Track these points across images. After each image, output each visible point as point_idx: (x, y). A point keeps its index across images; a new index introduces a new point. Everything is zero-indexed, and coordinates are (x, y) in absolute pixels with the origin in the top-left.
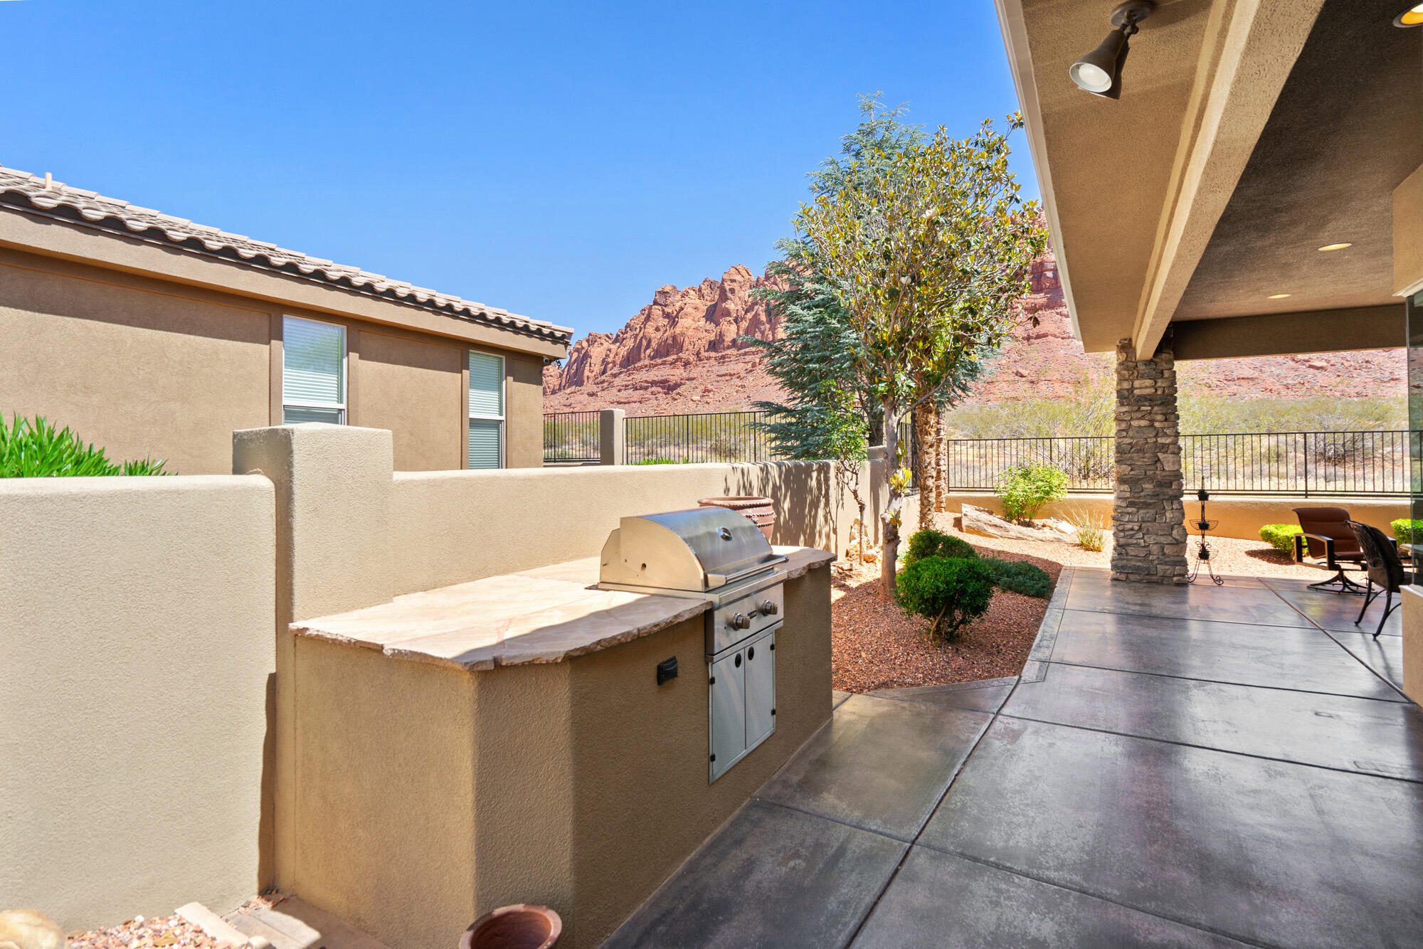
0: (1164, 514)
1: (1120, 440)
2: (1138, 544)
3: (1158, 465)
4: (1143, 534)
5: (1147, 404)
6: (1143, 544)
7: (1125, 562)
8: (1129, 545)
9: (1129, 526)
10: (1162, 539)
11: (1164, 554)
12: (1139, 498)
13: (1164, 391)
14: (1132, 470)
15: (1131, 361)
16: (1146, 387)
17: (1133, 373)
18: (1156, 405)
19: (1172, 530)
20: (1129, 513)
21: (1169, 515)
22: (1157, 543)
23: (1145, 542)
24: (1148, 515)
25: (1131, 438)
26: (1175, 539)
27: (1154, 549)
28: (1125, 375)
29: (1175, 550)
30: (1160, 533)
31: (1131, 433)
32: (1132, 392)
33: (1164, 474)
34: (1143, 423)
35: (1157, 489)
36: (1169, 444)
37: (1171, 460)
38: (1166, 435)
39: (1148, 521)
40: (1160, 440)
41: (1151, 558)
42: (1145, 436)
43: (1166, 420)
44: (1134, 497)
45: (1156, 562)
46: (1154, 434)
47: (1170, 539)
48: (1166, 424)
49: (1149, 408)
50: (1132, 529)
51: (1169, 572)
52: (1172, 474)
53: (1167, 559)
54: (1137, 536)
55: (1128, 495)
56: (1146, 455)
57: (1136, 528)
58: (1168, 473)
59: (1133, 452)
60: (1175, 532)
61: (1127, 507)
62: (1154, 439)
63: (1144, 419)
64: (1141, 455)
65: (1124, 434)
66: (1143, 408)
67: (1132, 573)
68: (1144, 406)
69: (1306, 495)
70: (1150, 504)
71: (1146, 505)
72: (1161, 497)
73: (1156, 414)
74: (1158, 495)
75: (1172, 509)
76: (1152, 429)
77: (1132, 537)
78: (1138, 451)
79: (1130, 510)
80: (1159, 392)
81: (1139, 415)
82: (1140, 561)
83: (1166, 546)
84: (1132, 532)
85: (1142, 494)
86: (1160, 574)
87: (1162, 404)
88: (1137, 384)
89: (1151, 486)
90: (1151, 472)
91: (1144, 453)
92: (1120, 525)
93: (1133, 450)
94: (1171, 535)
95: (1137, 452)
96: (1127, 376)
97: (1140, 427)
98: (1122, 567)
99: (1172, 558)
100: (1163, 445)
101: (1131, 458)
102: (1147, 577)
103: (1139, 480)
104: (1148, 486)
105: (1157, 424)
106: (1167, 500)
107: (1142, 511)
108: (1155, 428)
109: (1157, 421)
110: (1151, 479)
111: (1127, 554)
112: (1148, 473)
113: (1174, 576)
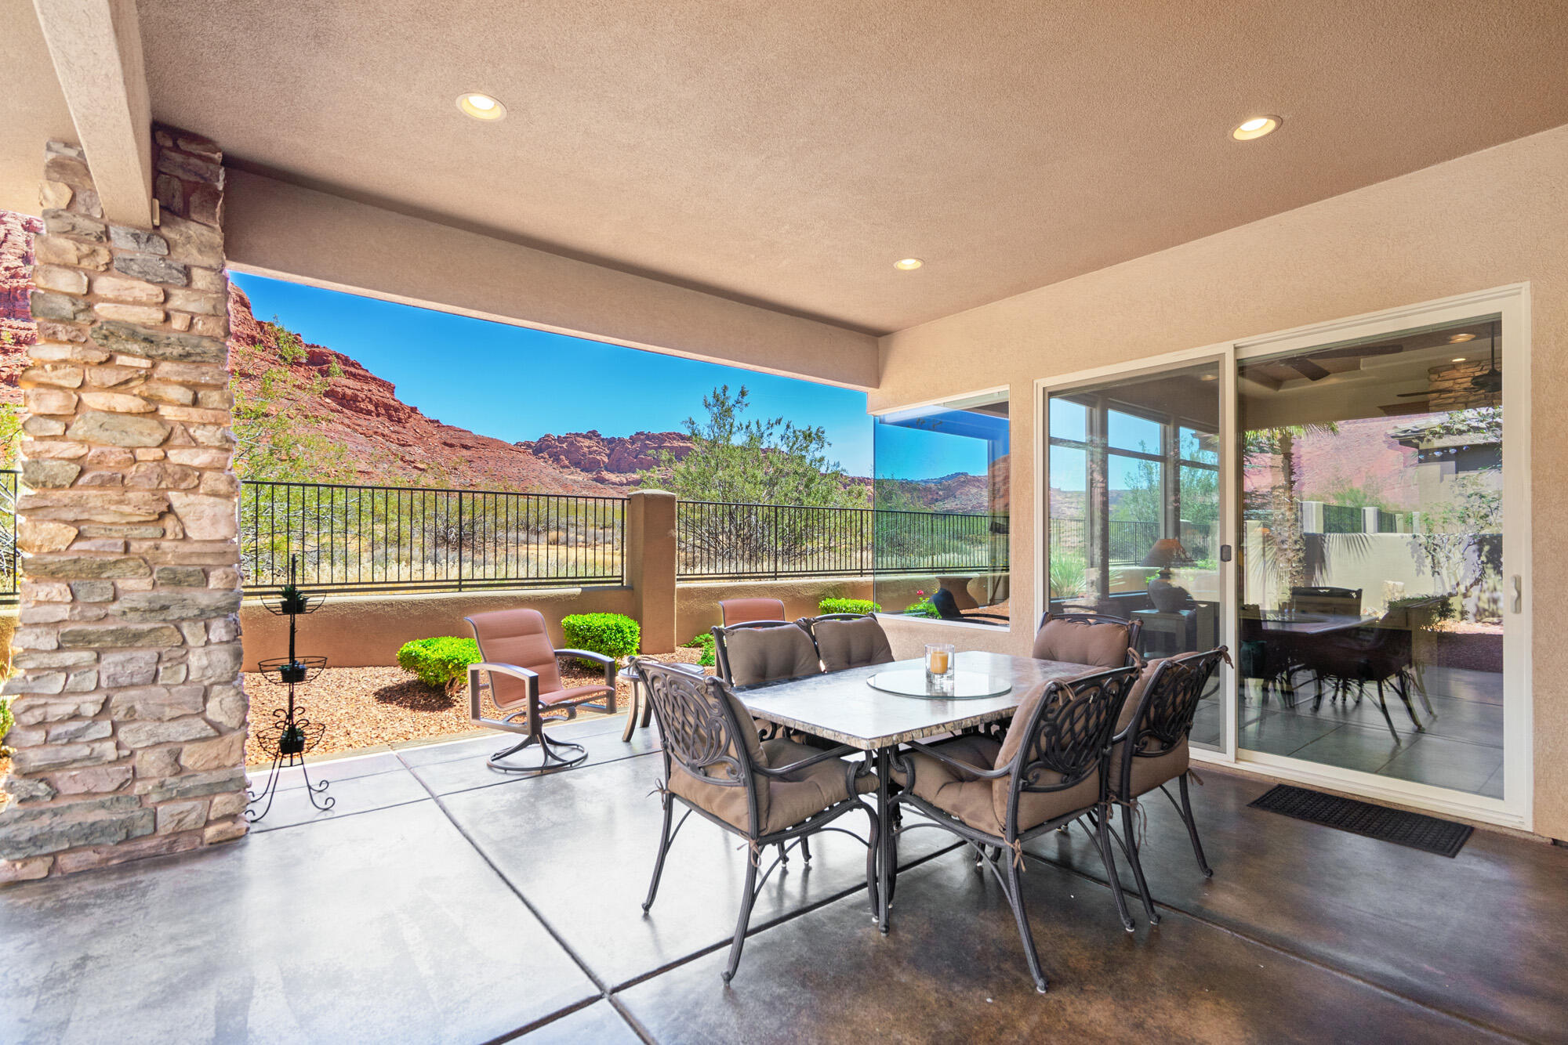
0: (183, 660)
1: (39, 447)
2: (94, 759)
3: (169, 523)
4: (115, 726)
5: (136, 348)
6: (112, 755)
7: (46, 820)
8: (61, 766)
9: (67, 707)
10: (175, 731)
11: (180, 771)
12: (100, 620)
13: (191, 325)
14: (79, 536)
15: (89, 217)
16: (137, 303)
17: (94, 252)
18: (165, 358)
19: (206, 699)
20: (66, 669)
21: (196, 660)
22: (158, 744)
23: (118, 746)
24: (130, 668)
25: (82, 442)
26: (215, 726)
27: (151, 763)
28: (64, 251)
29: (213, 753)
30: (169, 713)
31: (79, 428)
32: (89, 307)
33: (185, 548)
34: (123, 402)
35: (164, 592)
36: (201, 470)
37: (209, 512)
38: (194, 443)
39: (132, 685)
40: (176, 456)
41: (138, 788)
42: (128, 442)
43: (195, 402)
44: (84, 619)
45: (155, 798)
46: (159, 436)
47: (198, 727)
48: (195, 414)
49: (146, 363)
50: (75, 716)
51: (193, 816)
52: (209, 548)
53: (188, 784)
54: (93, 734)
55: (63, 612)
56: (130, 495)
57: (90, 709)
58: (197, 548)
59: (87, 486)
60: (212, 705)
61: (60, 648)
62: (159, 453)
63: (128, 392)
64: (113, 494)
65: (57, 428)
66: (121, 360)
67: (71, 850)
68: (128, 353)
69: (460, 587)
70: (138, 636)
71: (130, 639)
72: (175, 613)
73: (166, 381)
74: (164, 608)
75: (208, 642)
76: (154, 423)
77: (72, 739)
78: (104, 484)
79: (69, 658)
80: (178, 323)
81: (110, 377)
82: (102, 806)
83: (187, 748)
84: (73, 726)
85: (114, 608)
86: (166, 826)
87: (183, 357)
88: (105, 285)
89: (145, 584)
90: (146, 545)
91: (126, 489)
92: (30, 708)
93: (86, 478)
94: (202, 714)
95: (102, 486)
96: (72, 258)
97: (112, 412)
98: (33, 840)
99: (204, 778)
100: (185, 471)
101: (78, 503)
102: (125, 848)
103: (102, 566)
104: (136, 587)
105: (166, 411)
106: (194, 619)
107: (110, 660)
108: (162, 422)
109: (170, 403)
110: (147, 564)
111: (55, 795)
112: (134, 546)
113: (208, 823)
